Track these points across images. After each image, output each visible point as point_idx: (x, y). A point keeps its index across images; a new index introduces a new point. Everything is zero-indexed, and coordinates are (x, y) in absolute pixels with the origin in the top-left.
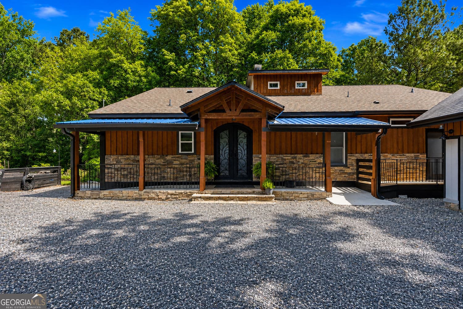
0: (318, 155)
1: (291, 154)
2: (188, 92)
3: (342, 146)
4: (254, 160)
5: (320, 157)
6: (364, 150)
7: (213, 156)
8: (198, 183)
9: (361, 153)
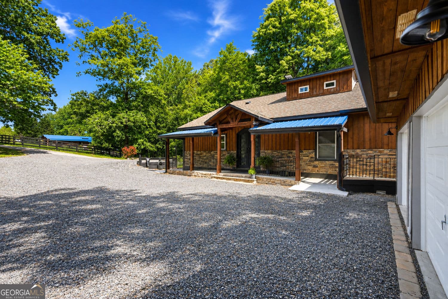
0: (310, 151)
1: (288, 150)
2: (247, 103)
3: (334, 142)
4: (261, 155)
5: (312, 152)
6: (355, 146)
7: (235, 152)
8: (216, 169)
9: (353, 149)
